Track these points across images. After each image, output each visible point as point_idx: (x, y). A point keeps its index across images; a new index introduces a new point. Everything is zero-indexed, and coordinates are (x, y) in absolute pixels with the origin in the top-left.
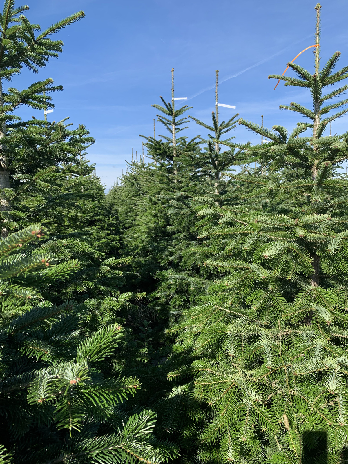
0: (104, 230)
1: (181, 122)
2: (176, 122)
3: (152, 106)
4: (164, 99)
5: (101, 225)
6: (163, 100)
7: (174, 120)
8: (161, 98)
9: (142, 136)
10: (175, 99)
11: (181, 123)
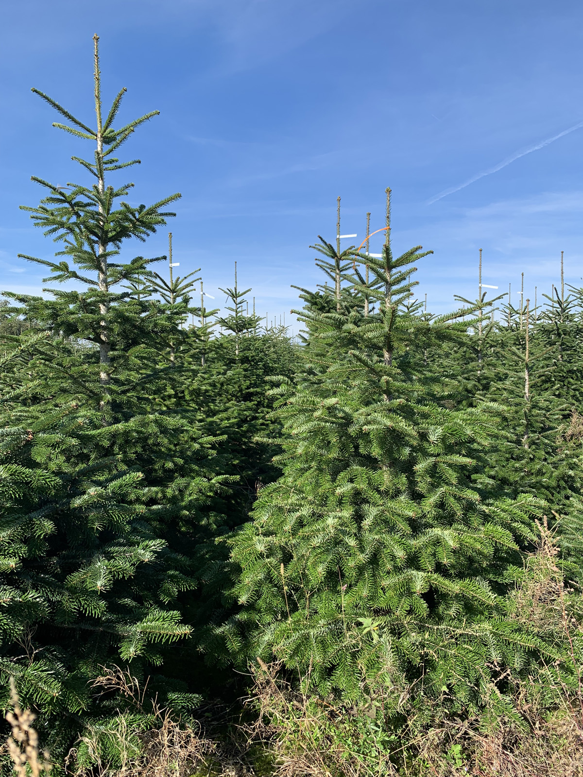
0: (264, 407)
1: (347, 267)
2: (341, 266)
3: (310, 247)
4: (324, 239)
5: (259, 400)
6: (322, 239)
7: (338, 265)
8: (320, 237)
9: (295, 287)
10: (341, 237)
11: (346, 269)
